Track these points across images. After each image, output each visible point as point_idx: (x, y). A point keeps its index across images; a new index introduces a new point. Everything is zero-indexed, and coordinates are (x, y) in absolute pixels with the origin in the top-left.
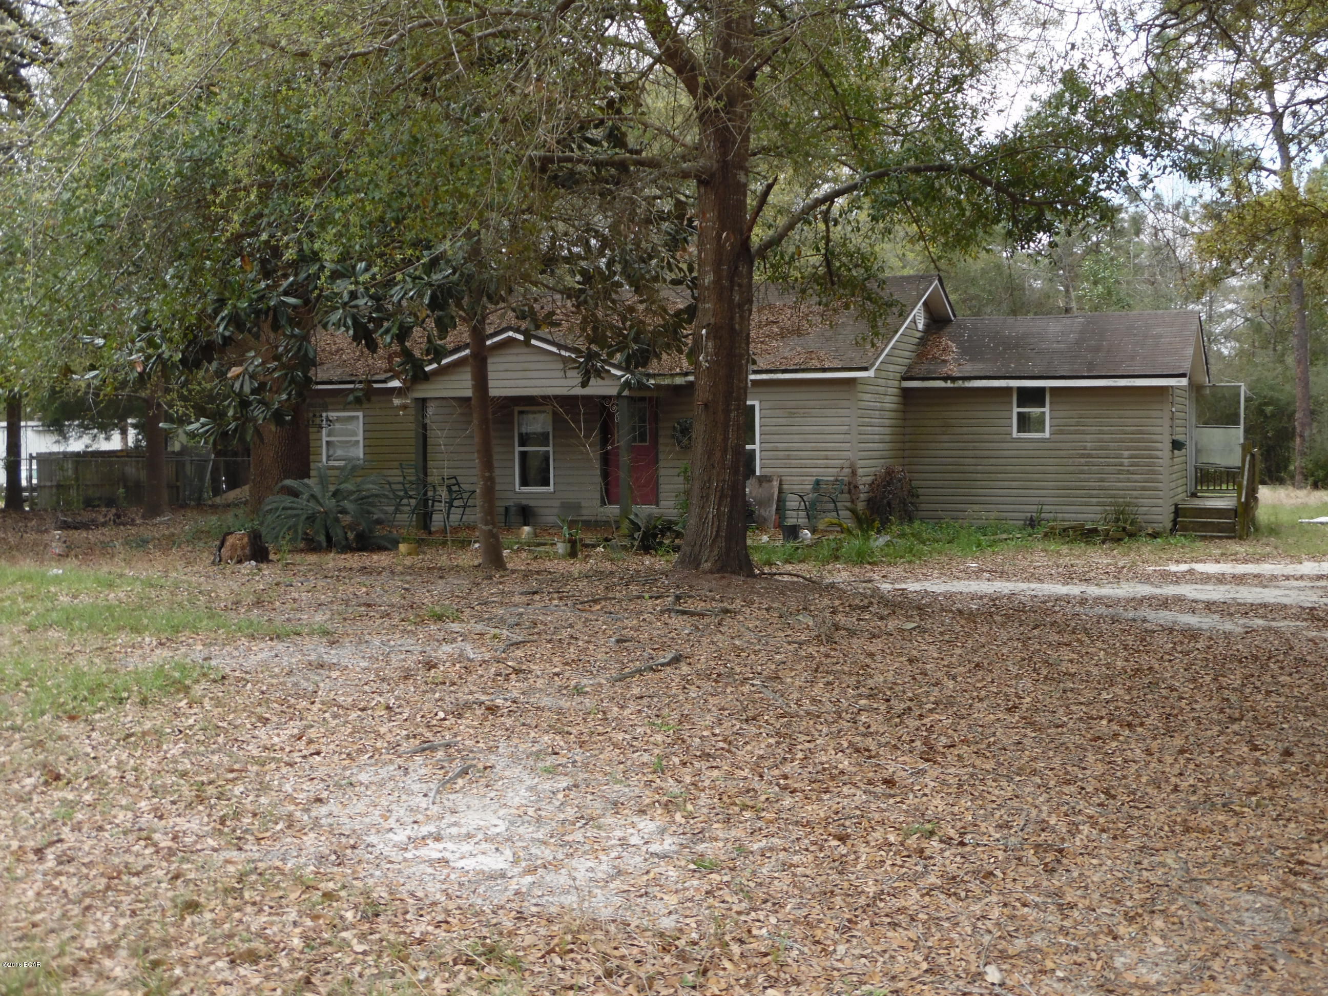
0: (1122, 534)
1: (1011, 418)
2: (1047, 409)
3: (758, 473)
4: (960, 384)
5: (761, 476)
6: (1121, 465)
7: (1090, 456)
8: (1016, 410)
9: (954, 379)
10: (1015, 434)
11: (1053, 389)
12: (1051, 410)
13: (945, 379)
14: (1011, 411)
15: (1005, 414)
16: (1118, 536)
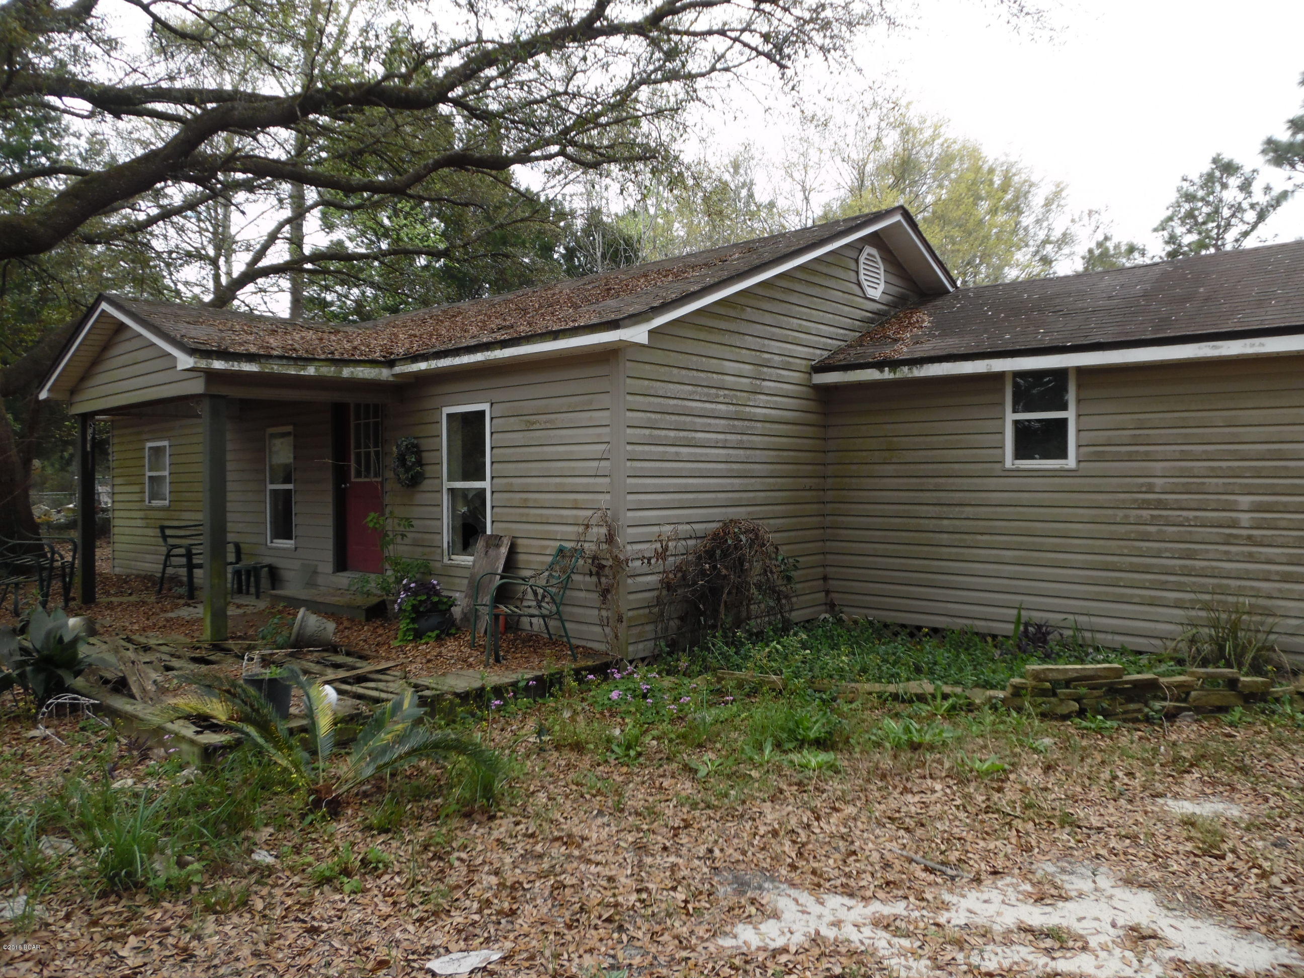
0: (1229, 696)
1: (1002, 433)
2: (1070, 415)
3: (489, 532)
4: (904, 372)
5: (492, 536)
6: (1234, 524)
7: (1160, 505)
8: (1010, 417)
9: (894, 364)
10: (1009, 461)
11: (1081, 371)
12: (1079, 416)
13: (879, 365)
14: (1002, 418)
15: (990, 425)
16: (1215, 700)
